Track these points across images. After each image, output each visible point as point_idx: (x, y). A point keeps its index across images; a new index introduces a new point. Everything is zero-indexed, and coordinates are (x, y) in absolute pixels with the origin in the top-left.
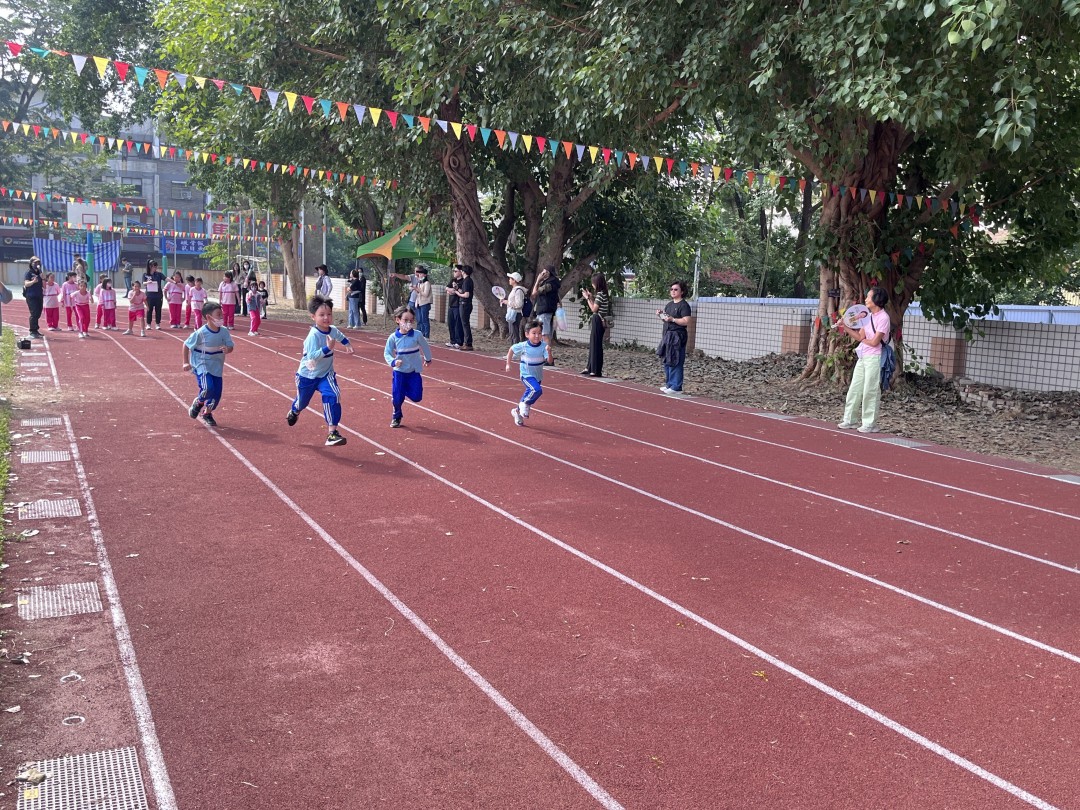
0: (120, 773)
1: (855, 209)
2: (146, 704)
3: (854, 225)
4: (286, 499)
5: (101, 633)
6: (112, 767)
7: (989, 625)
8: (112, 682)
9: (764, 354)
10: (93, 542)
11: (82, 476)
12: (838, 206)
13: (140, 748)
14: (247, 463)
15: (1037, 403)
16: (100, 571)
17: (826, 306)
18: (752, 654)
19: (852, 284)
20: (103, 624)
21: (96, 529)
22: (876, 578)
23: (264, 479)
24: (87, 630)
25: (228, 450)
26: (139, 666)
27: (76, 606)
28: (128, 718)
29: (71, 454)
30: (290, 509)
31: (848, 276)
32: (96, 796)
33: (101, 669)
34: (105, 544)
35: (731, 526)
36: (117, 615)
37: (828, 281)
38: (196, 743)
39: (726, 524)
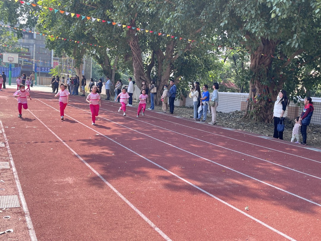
0: (13, 200)
1: (261, 63)
2: (21, 187)
3: (260, 68)
4: (66, 145)
5: (9, 173)
6: (11, 198)
7: (258, 180)
8: (12, 183)
9: (234, 111)
10: (8, 153)
11: (6, 137)
12: (256, 62)
13: (18, 195)
14: (56, 135)
15: (317, 128)
16: (10, 160)
17: (251, 95)
18: (188, 184)
19: (259, 88)
20: (10, 171)
21: (9, 150)
22: (233, 169)
23: (60, 140)
24: (6, 172)
25: (51, 132)
26: (20, 180)
27: (2, 167)
28: (16, 190)
29: (2, 131)
30: (66, 147)
31: (258, 85)
32: (7, 203)
33: (9, 180)
34: (11, 154)
35: (198, 156)
36: (14, 169)
37: (252, 87)
38: (33, 195)
39: (196, 155)
